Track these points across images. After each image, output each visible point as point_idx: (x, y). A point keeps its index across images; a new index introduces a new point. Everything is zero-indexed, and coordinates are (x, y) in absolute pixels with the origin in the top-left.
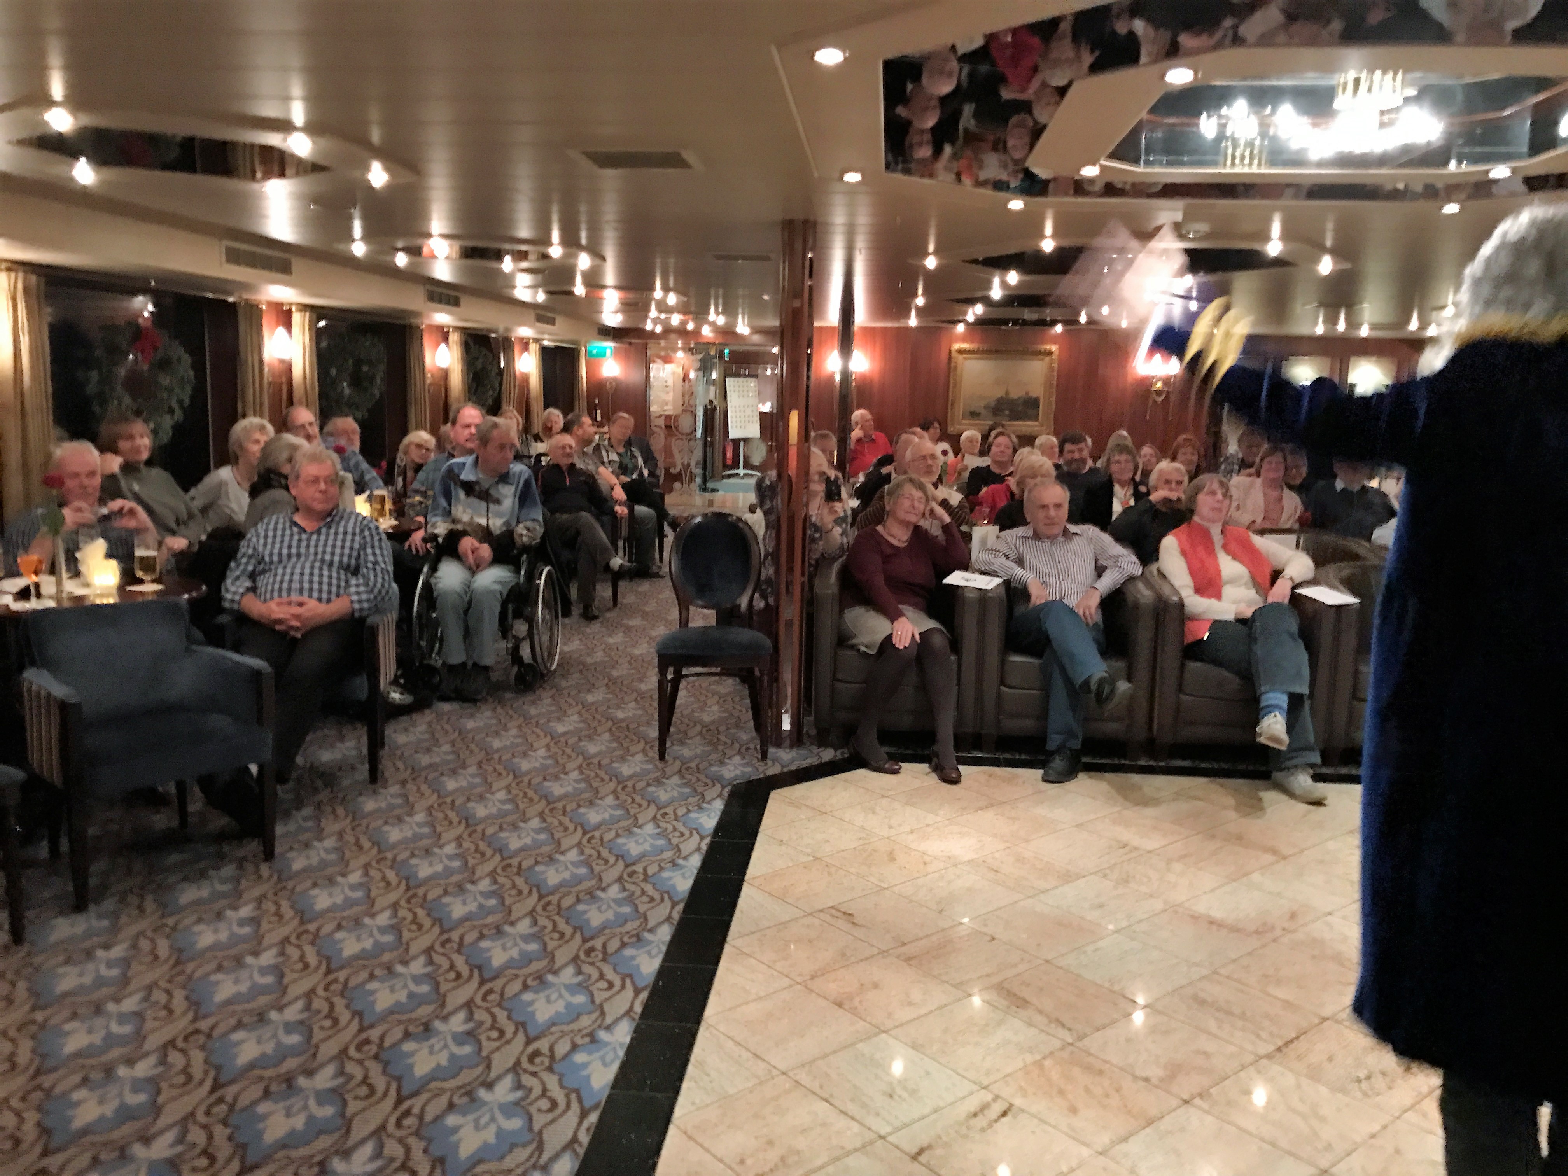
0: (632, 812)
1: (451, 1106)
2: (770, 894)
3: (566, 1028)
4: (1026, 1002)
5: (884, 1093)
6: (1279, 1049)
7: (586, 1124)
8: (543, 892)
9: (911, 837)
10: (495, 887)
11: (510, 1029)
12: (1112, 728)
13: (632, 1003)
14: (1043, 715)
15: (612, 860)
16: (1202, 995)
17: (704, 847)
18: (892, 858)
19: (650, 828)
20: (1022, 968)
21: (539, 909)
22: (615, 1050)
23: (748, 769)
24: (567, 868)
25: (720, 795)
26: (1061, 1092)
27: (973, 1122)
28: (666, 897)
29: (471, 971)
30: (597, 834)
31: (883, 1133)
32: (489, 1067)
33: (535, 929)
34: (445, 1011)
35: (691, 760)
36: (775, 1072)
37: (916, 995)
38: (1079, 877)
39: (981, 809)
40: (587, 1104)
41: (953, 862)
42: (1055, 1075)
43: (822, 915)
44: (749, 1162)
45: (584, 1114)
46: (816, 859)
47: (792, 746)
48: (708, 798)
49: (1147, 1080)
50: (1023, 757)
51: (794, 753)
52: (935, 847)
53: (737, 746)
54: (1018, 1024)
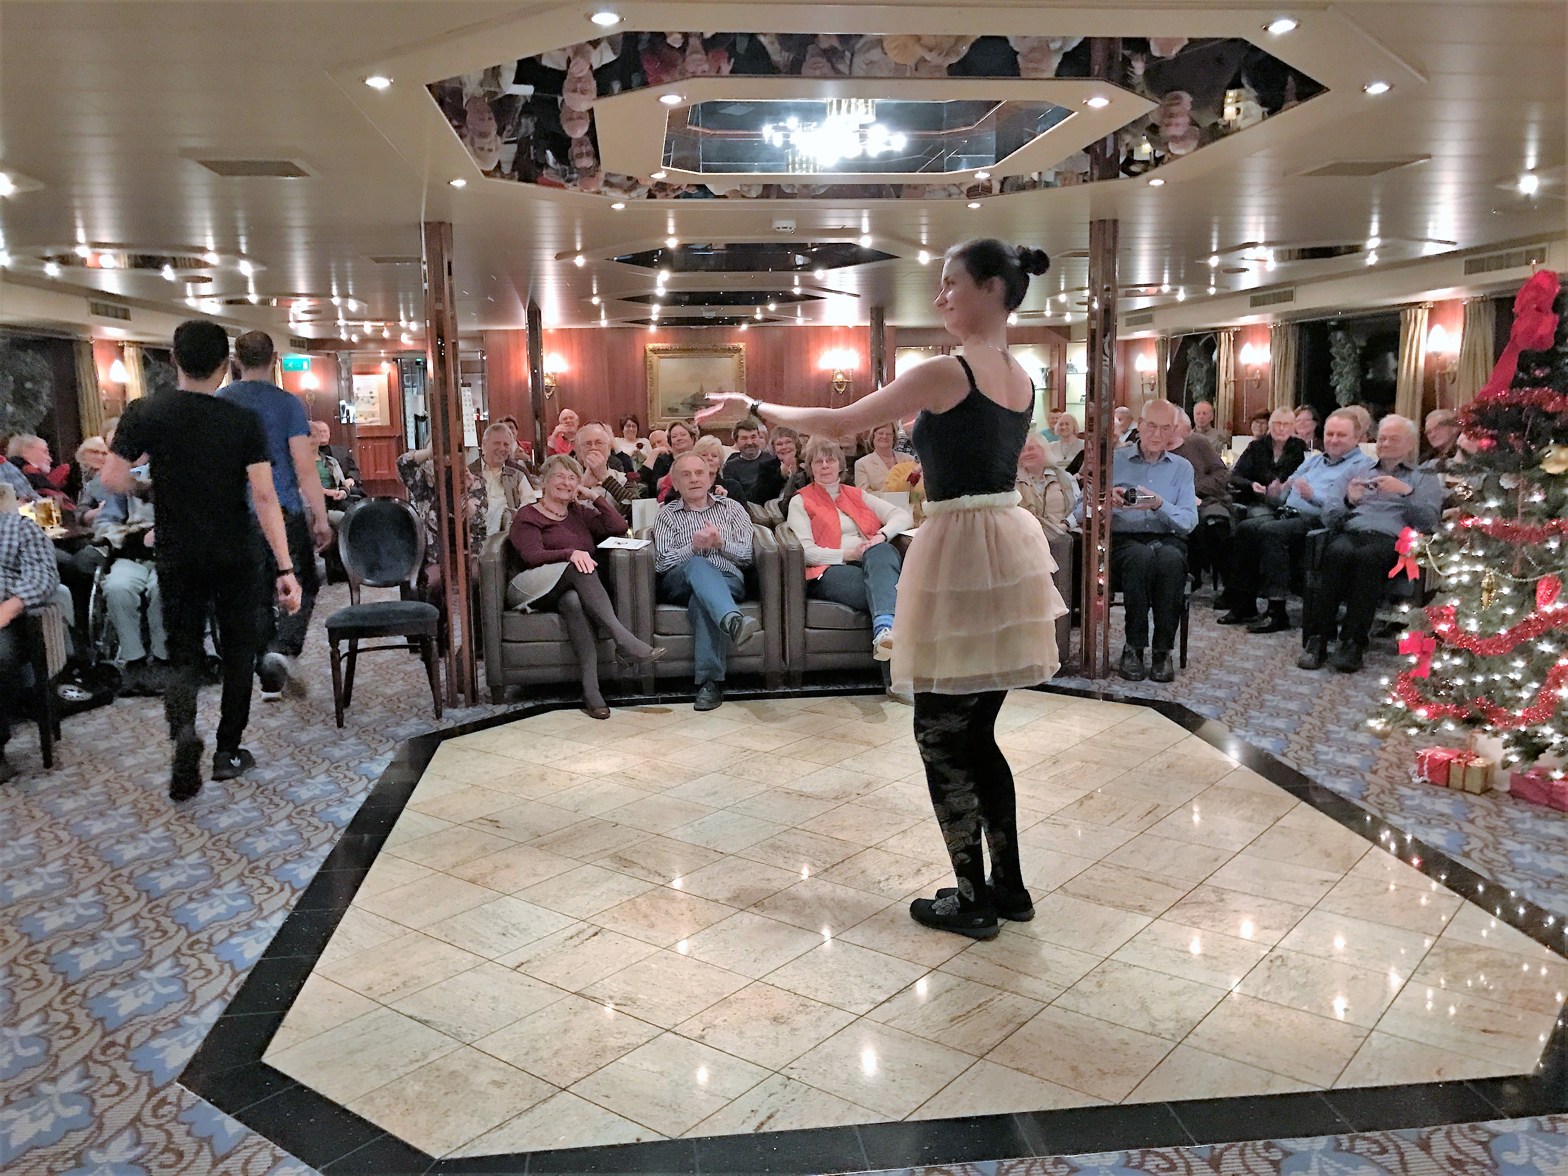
0: (306, 768)
1: (113, 985)
2: (426, 814)
3: (224, 923)
4: (633, 863)
5: (499, 934)
6: (826, 870)
7: (236, 981)
8: (215, 833)
9: (564, 762)
10: (167, 834)
11: (172, 929)
12: (753, 662)
13: (288, 900)
14: (692, 659)
15: (283, 804)
16: (779, 843)
17: (371, 786)
18: (542, 778)
19: (322, 778)
20: (636, 842)
21: (209, 845)
22: (268, 932)
23: (424, 727)
24: (239, 814)
25: (393, 749)
26: (645, 916)
27: (567, 943)
28: (330, 825)
29: (139, 895)
30: (271, 787)
31: (491, 957)
32: (150, 957)
33: (204, 859)
34: (112, 924)
35: (369, 724)
36: (408, 930)
37: (541, 868)
38: (702, 775)
39: (631, 736)
40: (238, 969)
41: (596, 775)
42: (644, 908)
43: (471, 825)
44: (375, 988)
45: (235, 975)
46: (473, 786)
47: (467, 706)
48: (381, 752)
49: (716, 901)
50: (680, 695)
51: (469, 710)
52: (584, 767)
53: (415, 710)
54: (622, 877)
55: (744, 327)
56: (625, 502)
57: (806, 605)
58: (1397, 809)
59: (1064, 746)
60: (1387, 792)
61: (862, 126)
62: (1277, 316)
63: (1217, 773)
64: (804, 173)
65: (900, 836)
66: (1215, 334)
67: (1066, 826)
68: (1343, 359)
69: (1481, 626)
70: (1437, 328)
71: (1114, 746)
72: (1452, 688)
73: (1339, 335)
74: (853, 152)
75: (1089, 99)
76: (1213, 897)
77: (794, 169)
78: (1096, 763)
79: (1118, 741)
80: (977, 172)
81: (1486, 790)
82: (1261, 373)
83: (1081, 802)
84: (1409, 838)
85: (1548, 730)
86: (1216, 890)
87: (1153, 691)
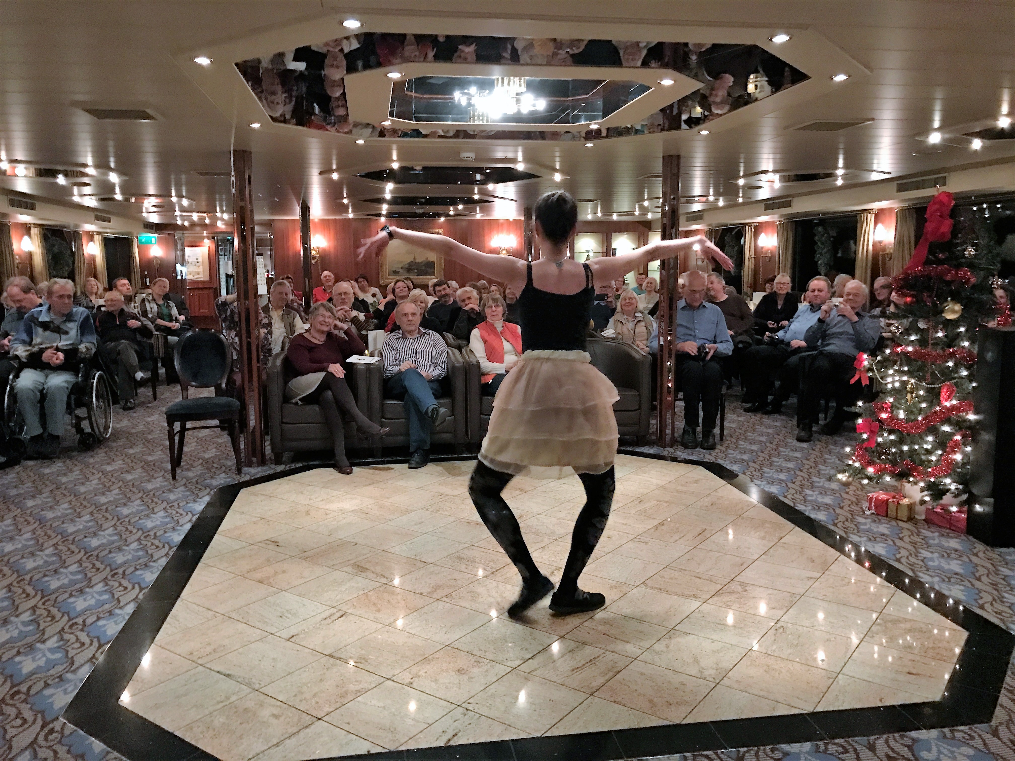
0: (151, 507)
1: (18, 653)
2: (230, 538)
3: (94, 611)
4: (367, 569)
5: (278, 616)
6: (493, 573)
7: (101, 650)
8: (88, 551)
9: (322, 503)
10: (56, 551)
11: (59, 615)
12: (446, 437)
13: (138, 595)
14: (407, 434)
15: (135, 531)
16: (462, 556)
17: (194, 519)
18: (308, 513)
19: (162, 514)
20: (369, 555)
21: (84, 559)
22: (123, 617)
23: (229, 480)
24: (105, 538)
25: (208, 494)
26: (374, 604)
27: (323, 622)
28: (166, 545)
29: (36, 593)
30: (127, 519)
31: (273, 632)
32: (43, 634)
33: (80, 569)
34: (18, 613)
35: (193, 478)
36: (218, 615)
37: (306, 573)
38: (412, 511)
39: (366, 486)
40: (102, 642)
41: (343, 512)
42: (373, 598)
43: (260, 544)
44: (195, 654)
45: (101, 646)
46: (262, 518)
47: (258, 466)
48: (200, 496)
49: (421, 594)
50: (398, 458)
51: (260, 469)
52: (335, 506)
53: (224, 468)
54: (359, 579)
55: (442, 219)
56: (364, 332)
57: (481, 399)
58: (856, 531)
59: (646, 491)
60: (849, 520)
61: (517, 94)
62: (781, 216)
63: (742, 508)
64: (481, 123)
65: (541, 550)
66: (743, 227)
67: (646, 543)
68: (822, 244)
69: (907, 415)
70: (880, 226)
71: (678, 491)
72: (889, 454)
73: (820, 229)
74: (512, 110)
75: (661, 80)
76: (740, 589)
77: (474, 120)
78: (666, 502)
79: (680, 488)
80: (591, 124)
81: (911, 519)
82: (771, 252)
83: (656, 528)
84: (863, 549)
85: (948, 481)
86: (742, 584)
87: (702, 456)
